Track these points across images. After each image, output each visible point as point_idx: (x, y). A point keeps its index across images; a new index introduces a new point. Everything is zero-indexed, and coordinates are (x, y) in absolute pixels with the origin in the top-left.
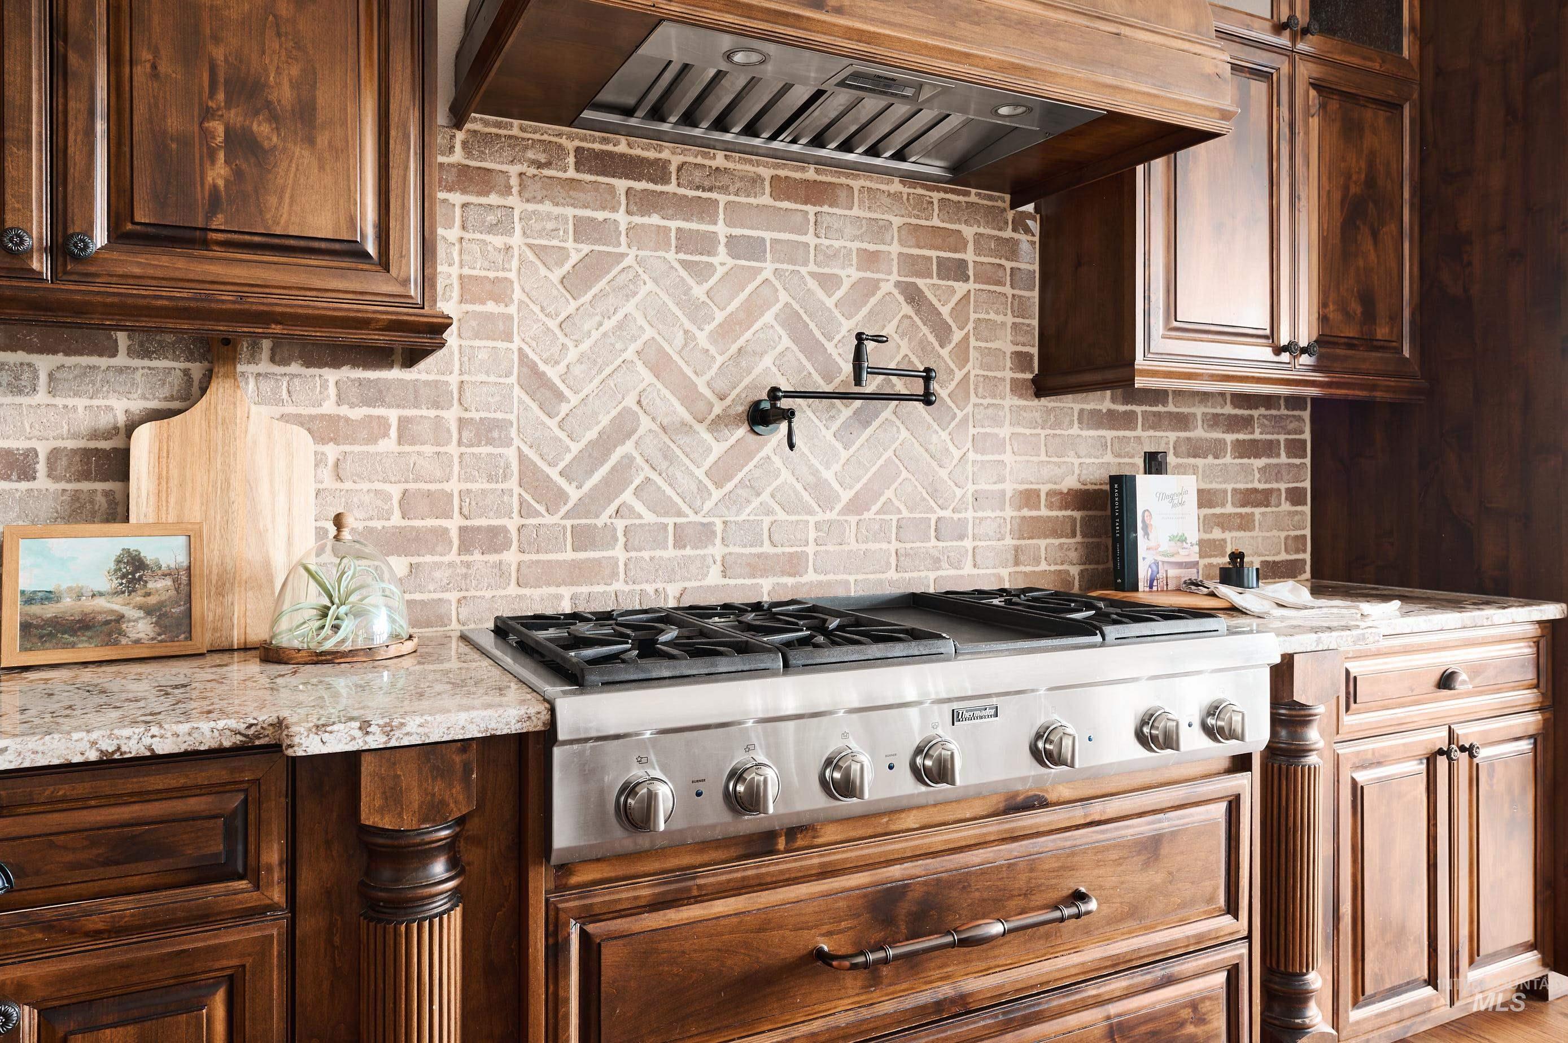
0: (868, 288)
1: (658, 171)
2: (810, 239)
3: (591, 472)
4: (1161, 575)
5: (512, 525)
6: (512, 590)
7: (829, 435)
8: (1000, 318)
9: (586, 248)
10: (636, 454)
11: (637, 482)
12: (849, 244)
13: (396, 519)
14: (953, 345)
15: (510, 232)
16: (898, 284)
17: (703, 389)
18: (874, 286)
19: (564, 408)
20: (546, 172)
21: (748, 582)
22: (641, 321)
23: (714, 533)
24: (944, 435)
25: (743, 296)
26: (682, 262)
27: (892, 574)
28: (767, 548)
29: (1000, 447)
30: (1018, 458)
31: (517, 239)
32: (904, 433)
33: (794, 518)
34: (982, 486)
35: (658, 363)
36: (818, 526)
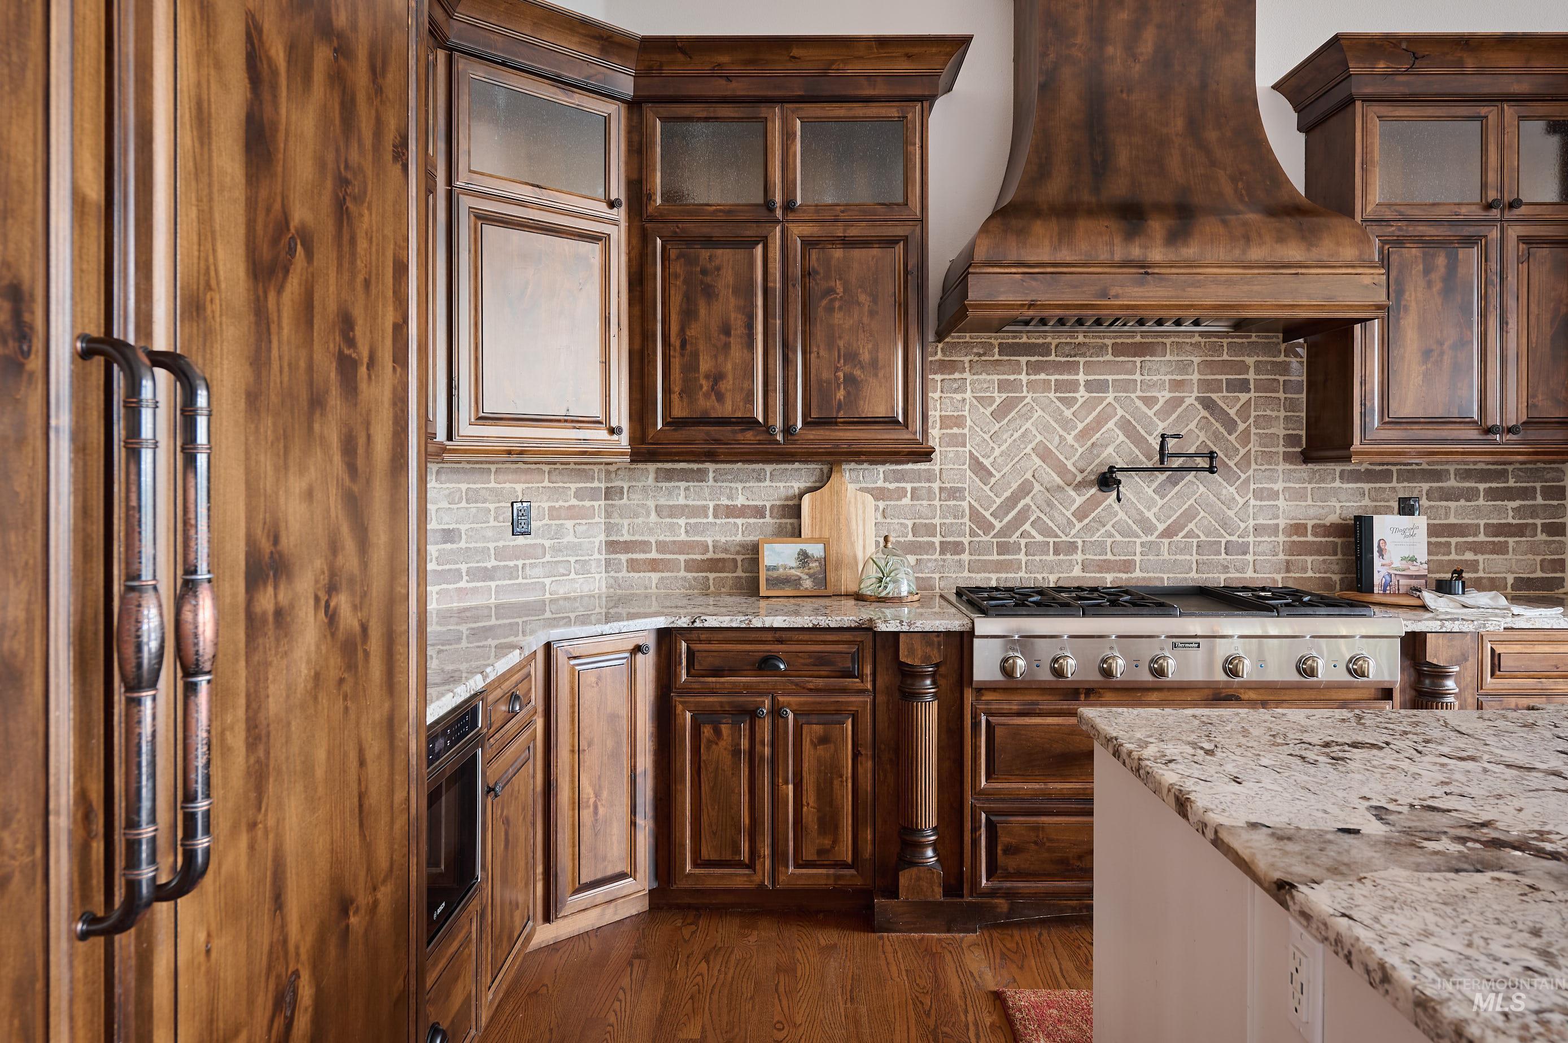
0: (1177, 402)
1: (1044, 350)
2: (1137, 377)
3: (1007, 513)
4: (1394, 581)
5: (966, 540)
6: (966, 574)
7: (1150, 491)
8: (1274, 414)
9: (1004, 396)
10: (1031, 504)
11: (1032, 519)
12: (1163, 377)
13: (910, 537)
14: (1238, 432)
15: (965, 392)
16: (1197, 398)
17: (1070, 467)
18: (1182, 400)
19: (993, 480)
20: (983, 358)
21: (1098, 575)
22: (1035, 432)
23: (1077, 547)
24: (1232, 489)
25: (1094, 414)
26: (1058, 398)
27: (1193, 574)
28: (1109, 556)
29: (1274, 495)
30: (1289, 503)
31: (968, 395)
32: (1202, 489)
33: (1127, 540)
34: (1261, 521)
35: (1045, 454)
36: (1142, 544)
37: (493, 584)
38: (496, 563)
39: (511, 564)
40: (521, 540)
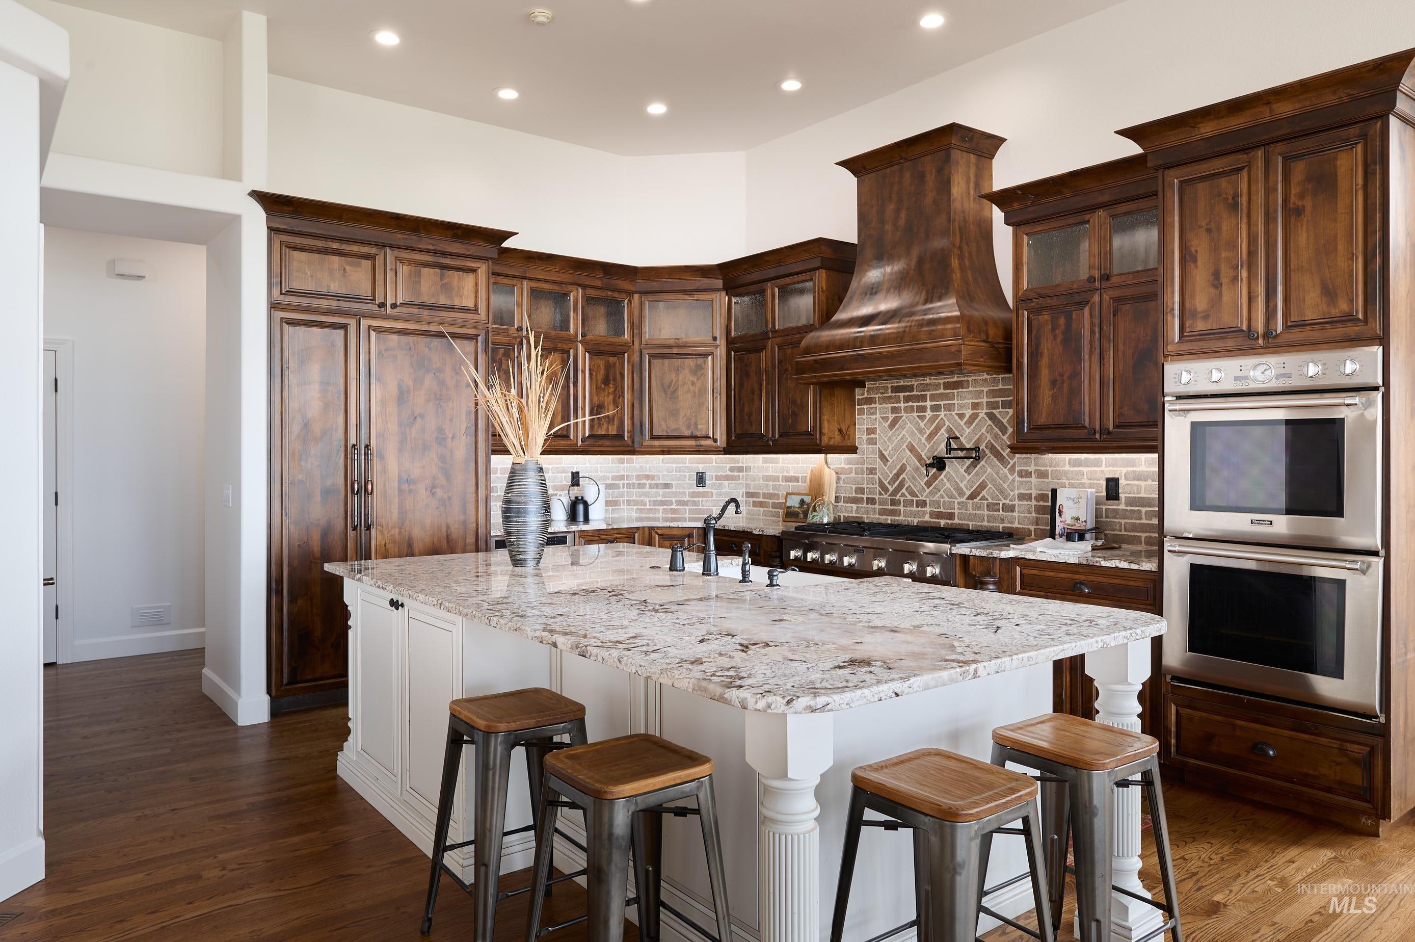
0: (974, 417)
1: (910, 388)
2: (955, 402)
3: (894, 483)
5: (877, 497)
6: (877, 516)
7: (962, 471)
9: (894, 416)
10: (906, 478)
11: (906, 486)
12: (968, 401)
13: (854, 495)
14: (1008, 434)
15: (876, 414)
16: (986, 414)
17: (924, 456)
18: (978, 415)
19: (889, 464)
20: (884, 395)
21: (937, 520)
22: (907, 436)
23: (926, 504)
24: (1006, 470)
25: (934, 425)
26: (918, 416)
27: (985, 523)
28: (942, 510)
29: (1028, 474)
30: (1038, 480)
31: (878, 416)
32: (989, 470)
33: (950, 500)
34: (1022, 491)
35: (912, 449)
36: (959, 503)
37: (687, 508)
38: (689, 499)
39: (696, 499)
40: (701, 489)
